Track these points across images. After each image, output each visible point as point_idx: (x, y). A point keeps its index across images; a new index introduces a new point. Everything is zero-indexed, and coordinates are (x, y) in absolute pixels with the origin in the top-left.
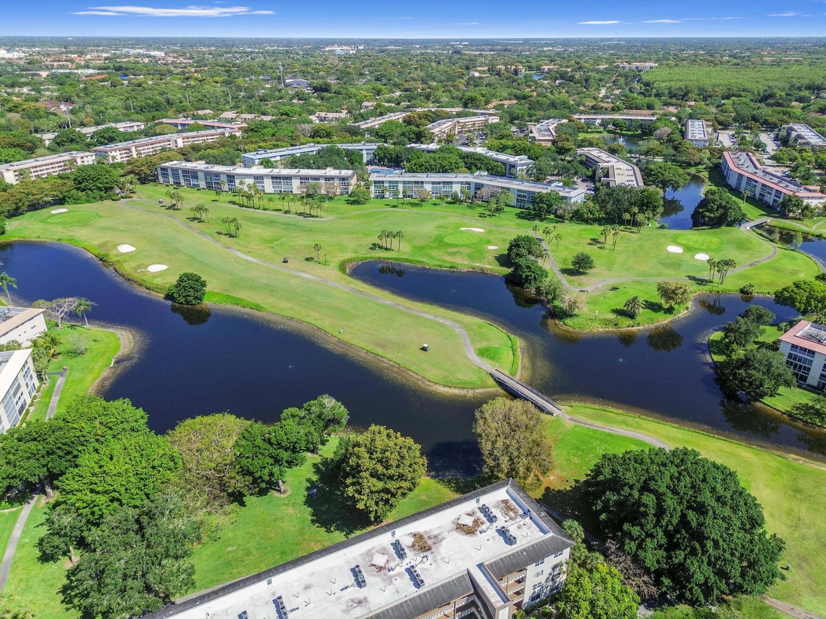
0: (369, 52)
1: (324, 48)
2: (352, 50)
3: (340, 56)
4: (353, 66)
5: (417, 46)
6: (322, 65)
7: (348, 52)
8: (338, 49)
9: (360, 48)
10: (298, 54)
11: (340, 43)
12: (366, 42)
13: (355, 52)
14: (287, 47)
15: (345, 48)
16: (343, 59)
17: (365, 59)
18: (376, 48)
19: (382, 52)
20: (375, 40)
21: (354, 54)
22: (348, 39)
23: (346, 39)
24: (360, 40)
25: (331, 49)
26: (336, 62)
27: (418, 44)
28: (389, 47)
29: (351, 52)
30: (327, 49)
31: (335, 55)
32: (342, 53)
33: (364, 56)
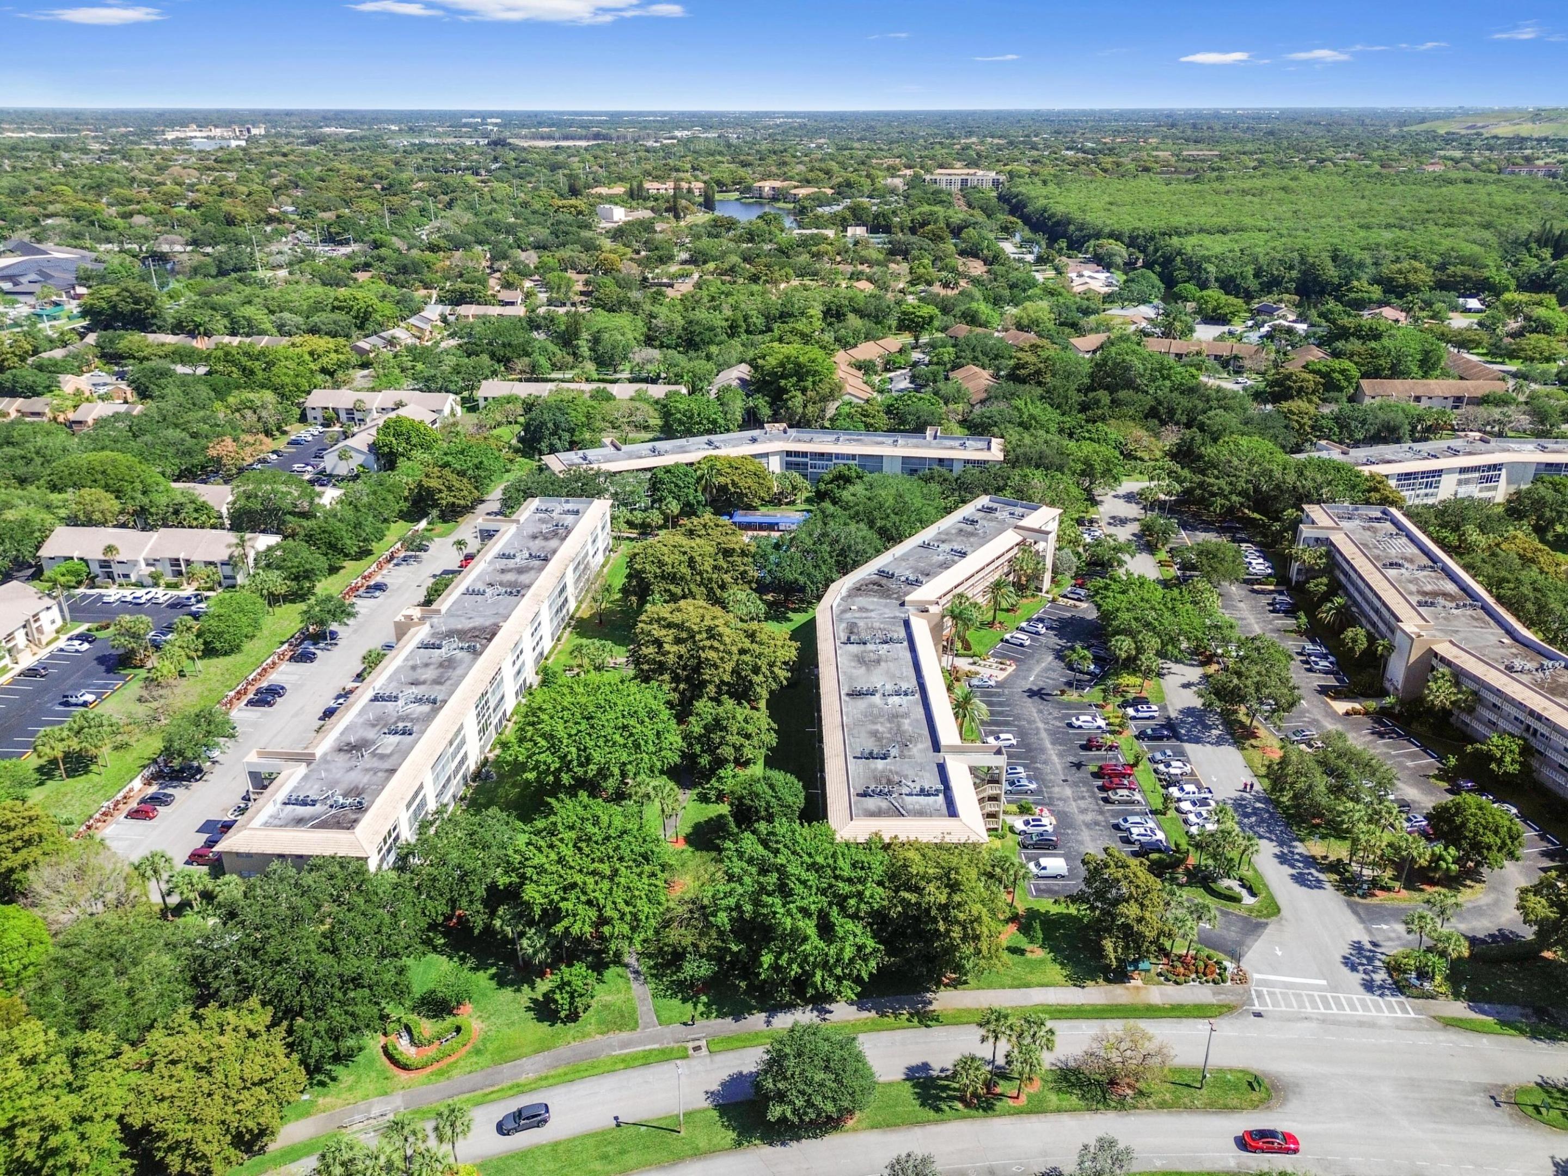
0: (280, 142)
1: (163, 132)
2: (238, 138)
3: (203, 155)
4: (243, 189)
5: (393, 127)
6: (148, 183)
7: (224, 144)
8: (198, 137)
9: (254, 131)
10: (85, 151)
11: (204, 120)
12: (267, 117)
13: (243, 143)
14: (63, 131)
15: (217, 132)
16: (210, 163)
17: (277, 166)
18: (297, 132)
19: (313, 141)
20: (289, 113)
21: (244, 149)
22: (226, 112)
23: (218, 111)
24: (252, 112)
25: (182, 135)
26: (191, 177)
27: (393, 122)
28: (327, 130)
29: (234, 143)
30: (170, 136)
31: (190, 152)
32: (210, 146)
33: (270, 154)
